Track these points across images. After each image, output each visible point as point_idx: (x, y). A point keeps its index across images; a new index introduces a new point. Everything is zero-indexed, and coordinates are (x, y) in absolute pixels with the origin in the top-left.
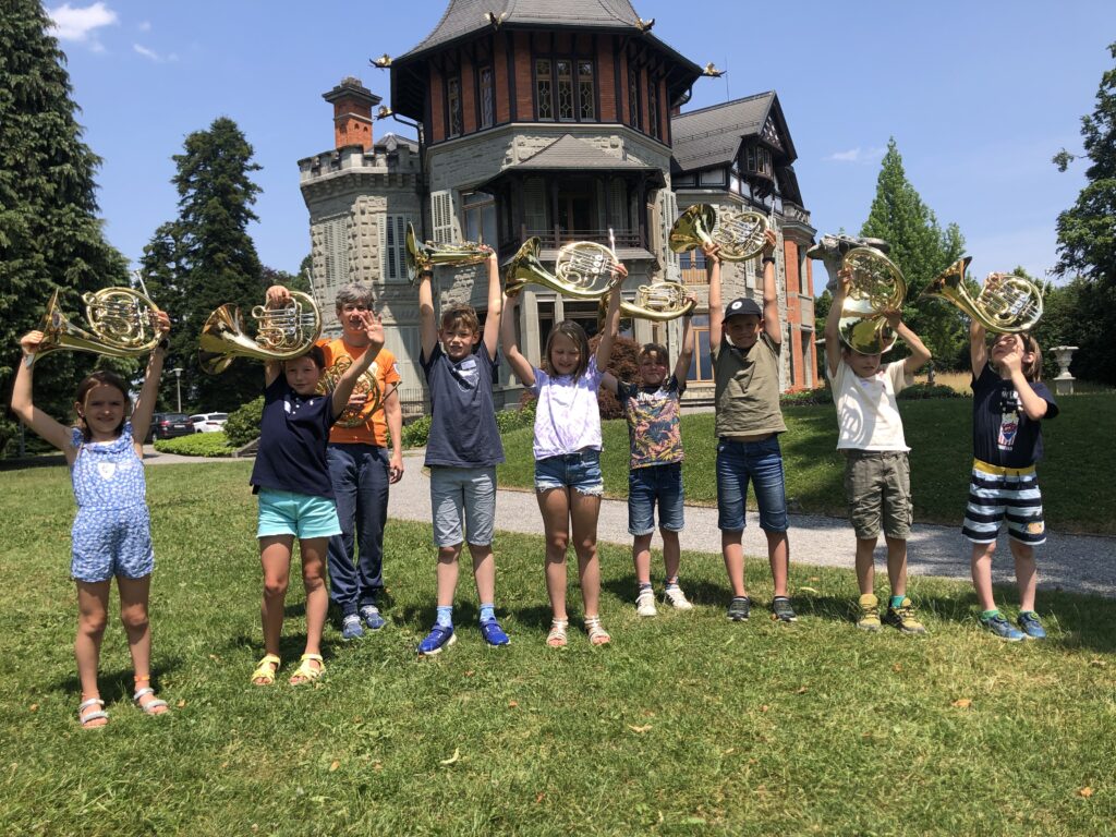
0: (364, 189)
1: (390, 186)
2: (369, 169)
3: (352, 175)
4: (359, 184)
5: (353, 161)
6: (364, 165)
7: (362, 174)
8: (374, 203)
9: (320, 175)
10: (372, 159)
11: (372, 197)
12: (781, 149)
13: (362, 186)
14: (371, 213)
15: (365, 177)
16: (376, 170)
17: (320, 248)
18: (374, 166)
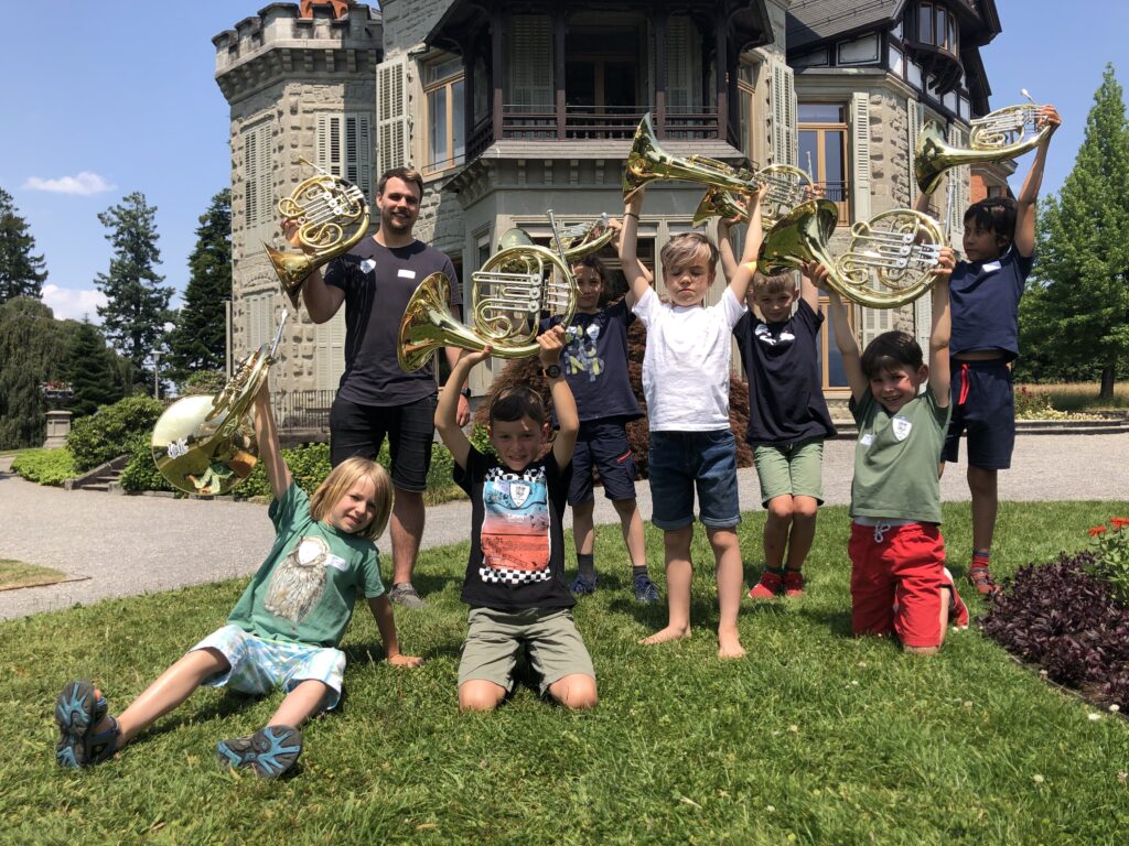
0: (295, 74)
1: (336, 70)
2: (304, 42)
3: (277, 51)
4: (289, 66)
5: (279, 29)
6: (296, 35)
7: (293, 50)
8: (311, 97)
9: (238, 57)
10: (309, 26)
11: (308, 87)
12: (976, 14)
13: (294, 69)
14: (305, 112)
15: (296, 54)
16: (313, 44)
17: (241, 171)
18: (311, 37)
